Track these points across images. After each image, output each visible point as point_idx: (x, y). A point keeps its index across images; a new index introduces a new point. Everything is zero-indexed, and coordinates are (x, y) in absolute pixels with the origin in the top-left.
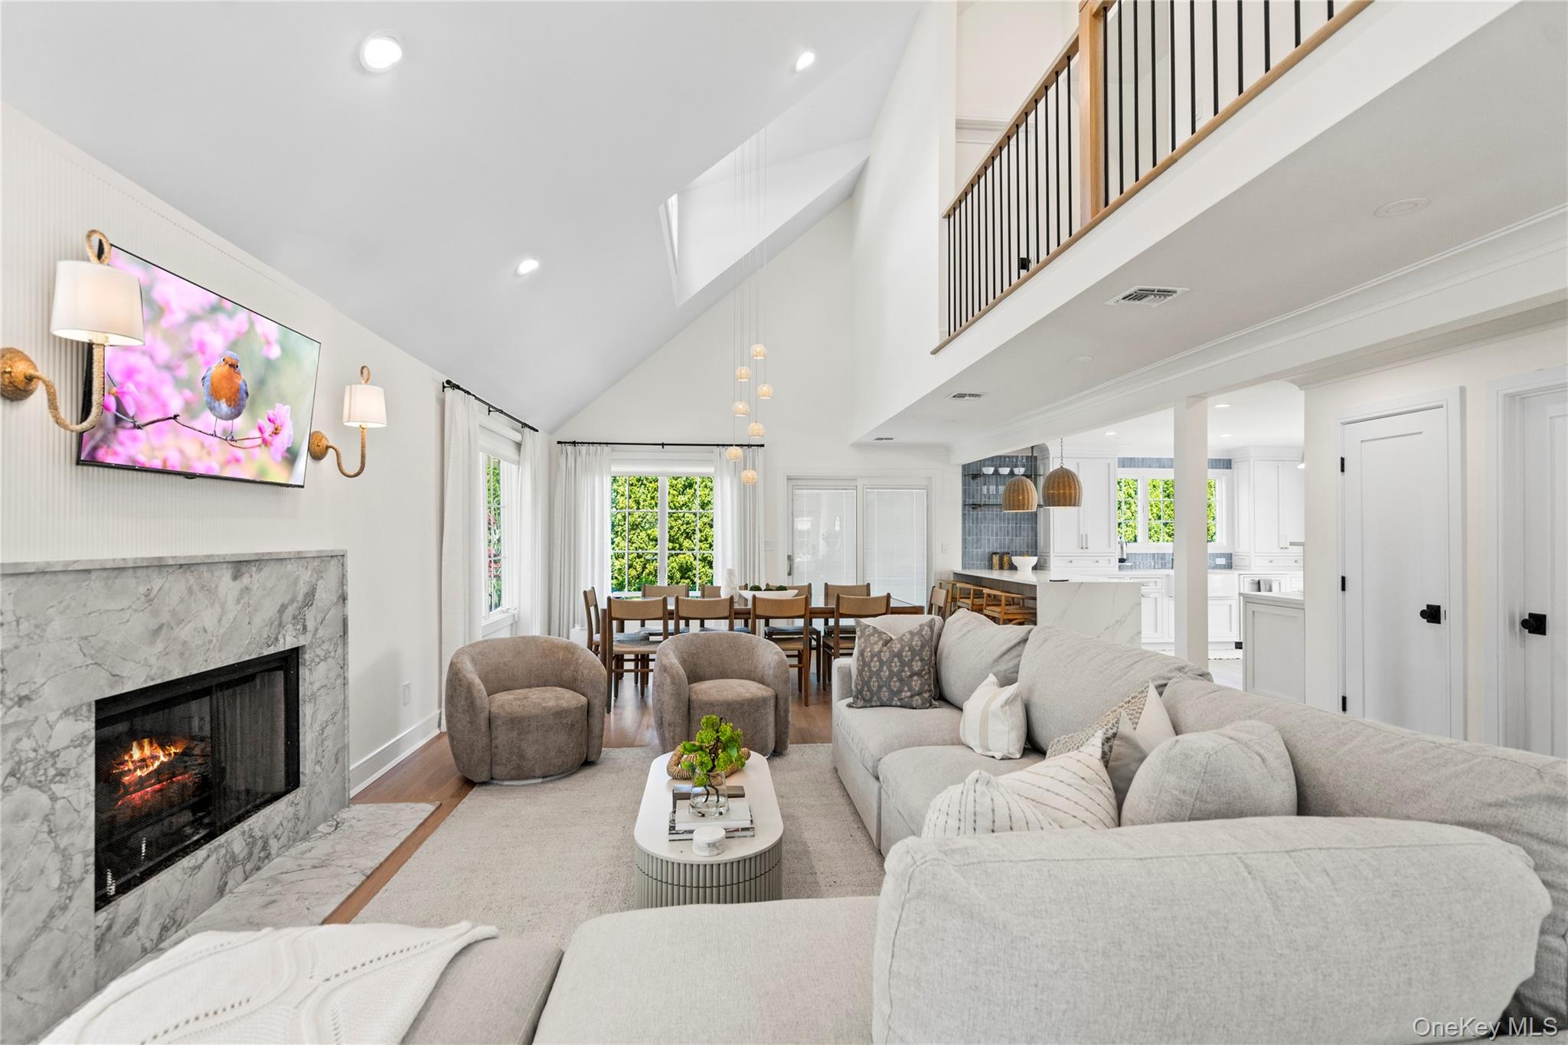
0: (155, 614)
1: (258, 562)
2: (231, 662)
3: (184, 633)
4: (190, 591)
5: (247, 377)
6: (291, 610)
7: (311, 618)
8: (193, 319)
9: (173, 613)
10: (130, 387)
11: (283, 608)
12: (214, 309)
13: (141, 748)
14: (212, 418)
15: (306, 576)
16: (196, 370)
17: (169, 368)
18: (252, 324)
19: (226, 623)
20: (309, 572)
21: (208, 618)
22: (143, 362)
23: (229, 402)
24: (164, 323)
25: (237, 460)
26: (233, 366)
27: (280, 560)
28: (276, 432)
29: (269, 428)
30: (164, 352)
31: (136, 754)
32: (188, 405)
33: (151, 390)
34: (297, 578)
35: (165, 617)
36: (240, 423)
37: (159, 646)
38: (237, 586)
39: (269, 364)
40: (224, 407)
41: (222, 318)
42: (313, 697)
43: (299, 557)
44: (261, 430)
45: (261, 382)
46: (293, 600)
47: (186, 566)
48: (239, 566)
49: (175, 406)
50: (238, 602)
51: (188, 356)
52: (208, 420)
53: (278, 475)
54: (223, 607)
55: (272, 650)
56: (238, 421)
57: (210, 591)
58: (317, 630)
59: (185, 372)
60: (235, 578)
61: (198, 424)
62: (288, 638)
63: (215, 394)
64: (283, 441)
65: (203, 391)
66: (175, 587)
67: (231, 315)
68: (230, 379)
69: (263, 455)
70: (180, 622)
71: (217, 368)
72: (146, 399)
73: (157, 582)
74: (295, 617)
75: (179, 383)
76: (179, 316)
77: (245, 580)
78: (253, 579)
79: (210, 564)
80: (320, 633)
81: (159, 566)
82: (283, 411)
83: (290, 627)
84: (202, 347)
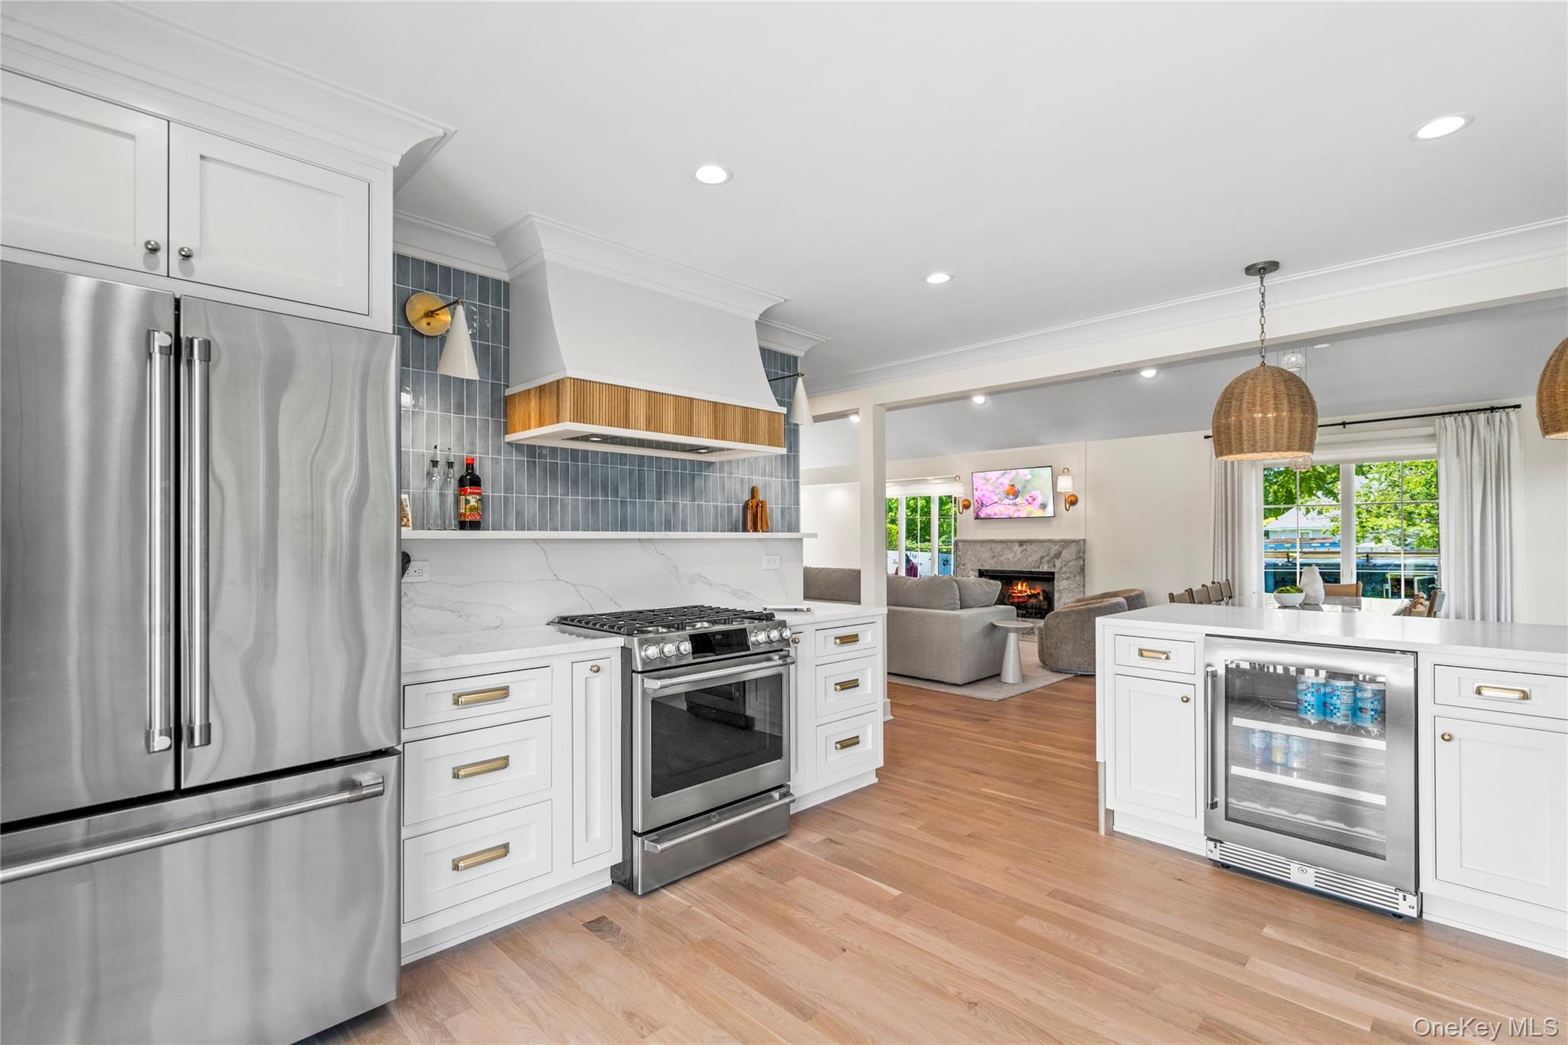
0: (993, 553)
1: (1031, 542)
2: (1018, 569)
3: (1002, 558)
4: (1004, 548)
5: (1018, 487)
6: (1046, 559)
7: (1058, 563)
8: (998, 478)
9: (998, 553)
10: (984, 498)
11: (1042, 558)
12: (1004, 474)
13: (1022, 586)
14: (1008, 500)
15: (1055, 549)
16: (1001, 489)
17: (993, 492)
18: (1017, 472)
19: (1016, 559)
20: (1057, 546)
21: (1010, 556)
22: (986, 492)
23: (1013, 495)
24: (990, 483)
25: (1019, 510)
26: (1013, 486)
27: (1041, 542)
28: (1034, 500)
29: (1030, 500)
30: (991, 489)
31: (1019, 588)
32: (1000, 499)
33: (989, 498)
34: (1051, 548)
35: (996, 554)
36: (1018, 500)
37: (994, 560)
38: (1021, 548)
39: (1027, 481)
40: (1011, 497)
41: (1007, 475)
42: (1059, 591)
43: (1050, 541)
44: (1027, 500)
45: (1025, 487)
46: (1047, 556)
47: (1002, 542)
48: (1022, 543)
49: (996, 500)
50: (1021, 553)
51: (998, 487)
52: (1007, 501)
53: (1038, 513)
54: (1015, 554)
55: (1037, 570)
56: (1017, 500)
57: (1011, 550)
58: (1061, 568)
59: (997, 491)
60: (1020, 546)
61: (1003, 503)
62: (1045, 567)
63: (1008, 494)
64: (1039, 500)
65: (1004, 495)
66: (999, 547)
67: (1009, 473)
68: (1012, 489)
69: (1029, 508)
70: (1000, 556)
71: (1007, 488)
72: (987, 500)
73: (994, 545)
74: (1048, 561)
75: (996, 494)
76: (994, 480)
77: (1025, 547)
78: (1029, 548)
79: (1011, 542)
80: (1064, 569)
81: (993, 541)
82: (1036, 493)
83: (1046, 564)
84: (1001, 484)
